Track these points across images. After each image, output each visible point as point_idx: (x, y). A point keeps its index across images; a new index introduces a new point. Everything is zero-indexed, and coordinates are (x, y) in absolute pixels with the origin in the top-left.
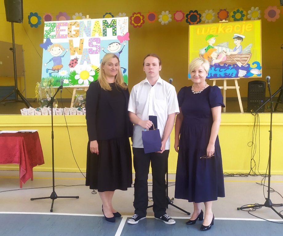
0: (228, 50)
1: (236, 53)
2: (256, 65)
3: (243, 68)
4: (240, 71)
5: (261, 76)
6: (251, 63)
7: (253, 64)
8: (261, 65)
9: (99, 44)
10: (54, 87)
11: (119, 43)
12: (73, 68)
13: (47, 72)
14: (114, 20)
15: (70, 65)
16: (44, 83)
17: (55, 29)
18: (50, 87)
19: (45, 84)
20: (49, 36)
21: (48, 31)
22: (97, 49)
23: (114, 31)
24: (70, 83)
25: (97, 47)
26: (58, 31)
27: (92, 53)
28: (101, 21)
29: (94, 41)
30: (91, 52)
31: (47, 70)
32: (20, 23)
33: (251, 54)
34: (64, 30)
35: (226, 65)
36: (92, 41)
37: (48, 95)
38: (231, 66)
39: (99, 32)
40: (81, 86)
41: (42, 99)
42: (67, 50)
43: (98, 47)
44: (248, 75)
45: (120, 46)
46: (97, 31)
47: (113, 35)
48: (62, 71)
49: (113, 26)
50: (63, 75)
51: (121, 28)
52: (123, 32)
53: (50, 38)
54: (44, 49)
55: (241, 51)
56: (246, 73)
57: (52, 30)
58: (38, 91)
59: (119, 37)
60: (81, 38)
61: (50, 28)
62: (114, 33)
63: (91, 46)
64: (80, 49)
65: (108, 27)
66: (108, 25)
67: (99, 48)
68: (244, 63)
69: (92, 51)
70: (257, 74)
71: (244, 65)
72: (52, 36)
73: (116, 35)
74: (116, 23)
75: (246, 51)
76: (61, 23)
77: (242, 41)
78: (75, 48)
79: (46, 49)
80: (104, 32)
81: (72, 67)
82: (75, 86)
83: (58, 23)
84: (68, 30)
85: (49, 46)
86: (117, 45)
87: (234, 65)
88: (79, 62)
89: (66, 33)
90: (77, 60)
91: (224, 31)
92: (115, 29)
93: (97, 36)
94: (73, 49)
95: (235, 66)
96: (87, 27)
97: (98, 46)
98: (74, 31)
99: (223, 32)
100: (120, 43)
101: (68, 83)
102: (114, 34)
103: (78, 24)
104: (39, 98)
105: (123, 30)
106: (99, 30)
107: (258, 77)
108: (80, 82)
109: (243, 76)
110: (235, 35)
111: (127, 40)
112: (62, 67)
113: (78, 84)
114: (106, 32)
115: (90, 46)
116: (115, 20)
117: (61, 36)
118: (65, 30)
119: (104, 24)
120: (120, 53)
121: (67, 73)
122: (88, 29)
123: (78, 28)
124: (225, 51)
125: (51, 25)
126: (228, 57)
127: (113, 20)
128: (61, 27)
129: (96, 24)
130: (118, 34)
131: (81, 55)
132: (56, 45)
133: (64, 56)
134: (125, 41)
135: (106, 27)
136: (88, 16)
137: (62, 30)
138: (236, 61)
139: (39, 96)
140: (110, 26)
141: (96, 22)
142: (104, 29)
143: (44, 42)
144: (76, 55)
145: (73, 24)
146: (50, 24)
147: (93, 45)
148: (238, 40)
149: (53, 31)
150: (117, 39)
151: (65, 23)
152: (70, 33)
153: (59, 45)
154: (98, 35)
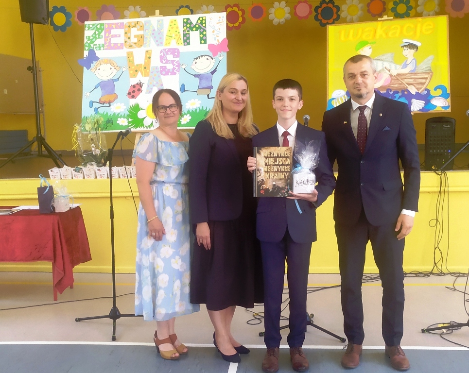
0: (393, 65)
1: (406, 71)
2: (439, 92)
3: (418, 96)
4: (414, 101)
5: (449, 110)
6: (431, 88)
7: (435, 89)
8: (449, 91)
9: (177, 59)
10: (104, 131)
11: (210, 57)
12: (133, 99)
13: (91, 107)
14: (202, 18)
15: (129, 94)
16: (87, 125)
17: (103, 34)
18: (98, 132)
19: (88, 127)
20: (92, 45)
21: (91, 38)
22: (174, 66)
23: (203, 37)
24: (130, 125)
25: (174, 63)
26: (109, 36)
27: (167, 74)
28: (179, 19)
29: (169, 53)
30: (164, 71)
31: (91, 103)
32: (45, 24)
33: (432, 73)
34: (118, 36)
35: (391, 91)
36: (165, 54)
37: (93, 145)
38: (398, 92)
39: (177, 38)
40: (149, 129)
41: (84, 152)
42: (124, 69)
43: (176, 64)
44: (427, 107)
45: (213, 61)
46: (174, 36)
47: (201, 43)
48: (115, 104)
49: (200, 28)
50: (118, 112)
51: (213, 32)
52: (217, 38)
53: (95, 50)
54: (84, 68)
55: (416, 67)
56: (424, 105)
57: (97, 36)
58: (77, 139)
59: (211, 47)
60: (148, 49)
61: (95, 32)
62: (203, 40)
63: (164, 62)
64: (145, 68)
65: (192, 30)
66: (192, 26)
67: (178, 66)
68: (421, 88)
69: (166, 70)
70: (442, 106)
71: (419, 92)
72: (98, 46)
73: (205, 43)
74: (205, 23)
75: (424, 67)
76: (113, 24)
77: (417, 51)
78: (137, 65)
79: (88, 67)
80: (185, 38)
81: (133, 97)
82: (138, 129)
83: (108, 24)
84: (125, 36)
85: (93, 63)
86: (208, 59)
87: (403, 91)
88: (144, 89)
89: (121, 40)
90: (141, 87)
91: (387, 34)
92: (204, 33)
93: (173, 45)
94: (133, 67)
95: (406, 93)
96: (156, 30)
97: (176, 62)
98: (135, 36)
99: (384, 35)
100: (212, 56)
101: (127, 124)
102: (203, 42)
103: (141, 24)
104: (78, 149)
105: (217, 35)
106: (176, 35)
107: (444, 111)
108: (147, 122)
109: (420, 110)
110: (405, 41)
111: (224, 52)
112: (116, 97)
113: (143, 125)
114: (189, 38)
115: (162, 62)
116: (204, 18)
117: (112, 45)
118: (120, 36)
119: (185, 25)
120: (213, 73)
121: (125, 107)
122: (159, 34)
123: (141, 33)
124: (388, 68)
125: (96, 27)
126: (392, 77)
127: (200, 18)
128: (112, 31)
129: (172, 24)
130: (208, 42)
131: (147, 78)
132: (106, 61)
133: (118, 78)
134: (220, 52)
135: (188, 29)
136: (157, 12)
137: (115, 36)
138: (407, 85)
139: (79, 147)
140: (196, 28)
141: (172, 22)
142: (185, 33)
143: (85, 56)
144: (139, 78)
145: (133, 24)
146: (94, 26)
147: (167, 60)
148: (409, 50)
149: (99, 38)
150: (208, 50)
151: (119, 24)
152: (128, 40)
153: (110, 61)
154: (176, 43)
